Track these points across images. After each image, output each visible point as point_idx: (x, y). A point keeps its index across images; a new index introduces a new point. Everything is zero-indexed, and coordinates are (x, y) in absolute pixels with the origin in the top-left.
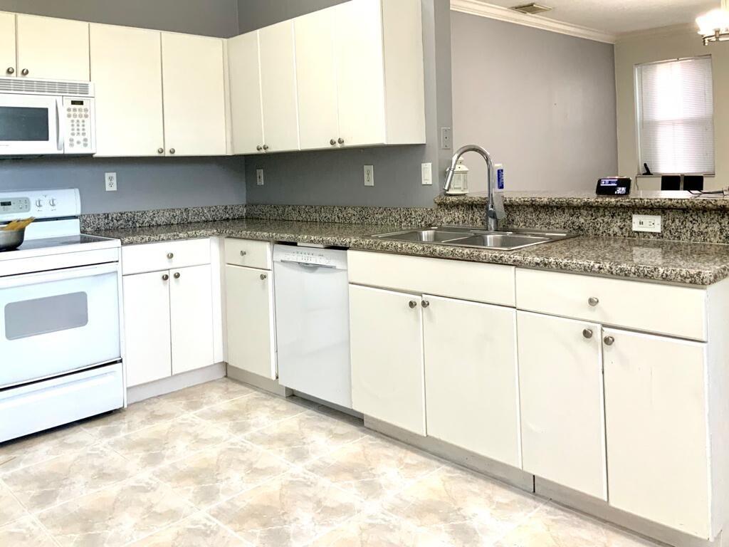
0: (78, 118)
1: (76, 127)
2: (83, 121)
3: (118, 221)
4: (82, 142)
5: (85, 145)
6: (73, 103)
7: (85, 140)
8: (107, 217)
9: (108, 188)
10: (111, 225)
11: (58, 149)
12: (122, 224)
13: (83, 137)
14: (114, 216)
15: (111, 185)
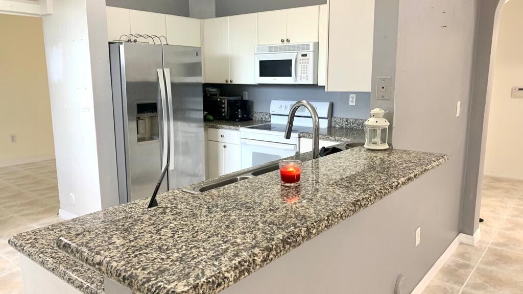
0: (304, 64)
1: (303, 69)
2: (307, 66)
3: (353, 124)
4: (306, 78)
5: (307, 79)
6: (303, 55)
7: (307, 76)
8: (347, 121)
9: (350, 104)
10: (349, 126)
11: (296, 81)
12: (355, 126)
13: (305, 75)
14: (352, 120)
15: (352, 102)
